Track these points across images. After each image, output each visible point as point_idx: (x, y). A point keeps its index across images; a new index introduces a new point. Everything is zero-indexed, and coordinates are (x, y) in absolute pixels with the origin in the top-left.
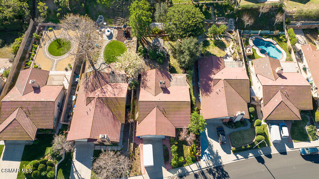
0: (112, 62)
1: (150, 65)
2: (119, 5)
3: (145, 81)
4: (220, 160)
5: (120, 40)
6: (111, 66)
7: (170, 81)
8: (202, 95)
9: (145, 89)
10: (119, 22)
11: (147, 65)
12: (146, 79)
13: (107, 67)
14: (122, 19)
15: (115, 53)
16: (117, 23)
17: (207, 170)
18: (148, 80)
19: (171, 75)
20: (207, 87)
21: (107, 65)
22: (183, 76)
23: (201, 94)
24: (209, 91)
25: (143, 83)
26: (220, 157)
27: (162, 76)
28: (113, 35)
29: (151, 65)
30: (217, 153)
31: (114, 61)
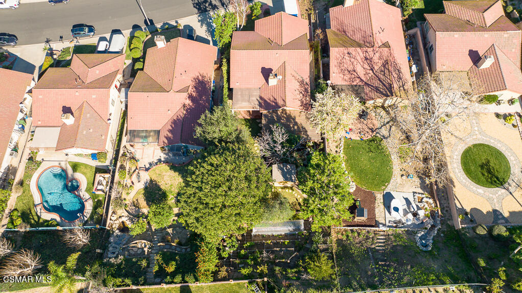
0: (371, 141)
1: (298, 127)
2: (388, 274)
3: (303, 93)
4: (200, 18)
5: (365, 192)
6: (371, 133)
7: (261, 98)
8: (210, 79)
9: (301, 79)
10: (378, 239)
11: (302, 127)
12: (301, 95)
13: (377, 131)
14: (371, 245)
15: (369, 161)
16: (382, 237)
17: (218, 8)
18: (297, 92)
19: (258, 108)
20: (200, 88)
21: (378, 135)
22: (238, 106)
23: (211, 82)
24: (199, 80)
25: (306, 90)
26: (199, 21)
27: (275, 99)
28: (384, 205)
29: (296, 127)
30: (202, 25)
31: (367, 142)
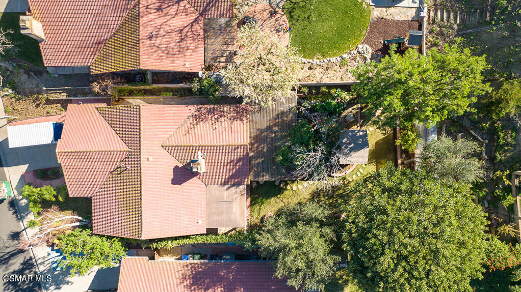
0: (292, 17)
1: (275, 125)
2: (510, 8)
3: (216, 116)
4: (52, 288)
5: (371, 31)
6: (279, 16)
7: (224, 184)
8: (187, 266)
9: (191, 119)
10: (442, 20)
11: (275, 119)
12: (221, 119)
13: (274, 5)
14: (453, 29)
15: (324, 21)
16: (439, 14)
17: (31, 259)
18: (217, 125)
19: (243, 188)
20: (207, 281)
21: (281, 5)
22: (238, 219)
23: (191, 264)
24: (192, 285)
25: (209, 112)
26: (59, 288)
27: (232, 161)
28: (390, 7)
29: (276, 129)
30: (68, 283)
31: (294, 22)
